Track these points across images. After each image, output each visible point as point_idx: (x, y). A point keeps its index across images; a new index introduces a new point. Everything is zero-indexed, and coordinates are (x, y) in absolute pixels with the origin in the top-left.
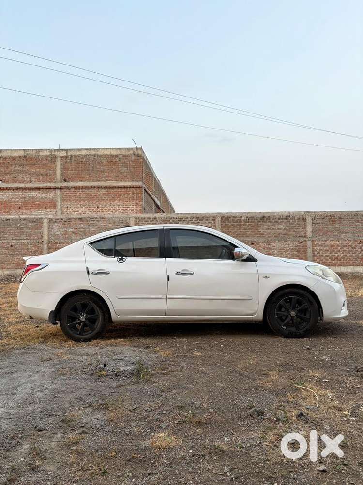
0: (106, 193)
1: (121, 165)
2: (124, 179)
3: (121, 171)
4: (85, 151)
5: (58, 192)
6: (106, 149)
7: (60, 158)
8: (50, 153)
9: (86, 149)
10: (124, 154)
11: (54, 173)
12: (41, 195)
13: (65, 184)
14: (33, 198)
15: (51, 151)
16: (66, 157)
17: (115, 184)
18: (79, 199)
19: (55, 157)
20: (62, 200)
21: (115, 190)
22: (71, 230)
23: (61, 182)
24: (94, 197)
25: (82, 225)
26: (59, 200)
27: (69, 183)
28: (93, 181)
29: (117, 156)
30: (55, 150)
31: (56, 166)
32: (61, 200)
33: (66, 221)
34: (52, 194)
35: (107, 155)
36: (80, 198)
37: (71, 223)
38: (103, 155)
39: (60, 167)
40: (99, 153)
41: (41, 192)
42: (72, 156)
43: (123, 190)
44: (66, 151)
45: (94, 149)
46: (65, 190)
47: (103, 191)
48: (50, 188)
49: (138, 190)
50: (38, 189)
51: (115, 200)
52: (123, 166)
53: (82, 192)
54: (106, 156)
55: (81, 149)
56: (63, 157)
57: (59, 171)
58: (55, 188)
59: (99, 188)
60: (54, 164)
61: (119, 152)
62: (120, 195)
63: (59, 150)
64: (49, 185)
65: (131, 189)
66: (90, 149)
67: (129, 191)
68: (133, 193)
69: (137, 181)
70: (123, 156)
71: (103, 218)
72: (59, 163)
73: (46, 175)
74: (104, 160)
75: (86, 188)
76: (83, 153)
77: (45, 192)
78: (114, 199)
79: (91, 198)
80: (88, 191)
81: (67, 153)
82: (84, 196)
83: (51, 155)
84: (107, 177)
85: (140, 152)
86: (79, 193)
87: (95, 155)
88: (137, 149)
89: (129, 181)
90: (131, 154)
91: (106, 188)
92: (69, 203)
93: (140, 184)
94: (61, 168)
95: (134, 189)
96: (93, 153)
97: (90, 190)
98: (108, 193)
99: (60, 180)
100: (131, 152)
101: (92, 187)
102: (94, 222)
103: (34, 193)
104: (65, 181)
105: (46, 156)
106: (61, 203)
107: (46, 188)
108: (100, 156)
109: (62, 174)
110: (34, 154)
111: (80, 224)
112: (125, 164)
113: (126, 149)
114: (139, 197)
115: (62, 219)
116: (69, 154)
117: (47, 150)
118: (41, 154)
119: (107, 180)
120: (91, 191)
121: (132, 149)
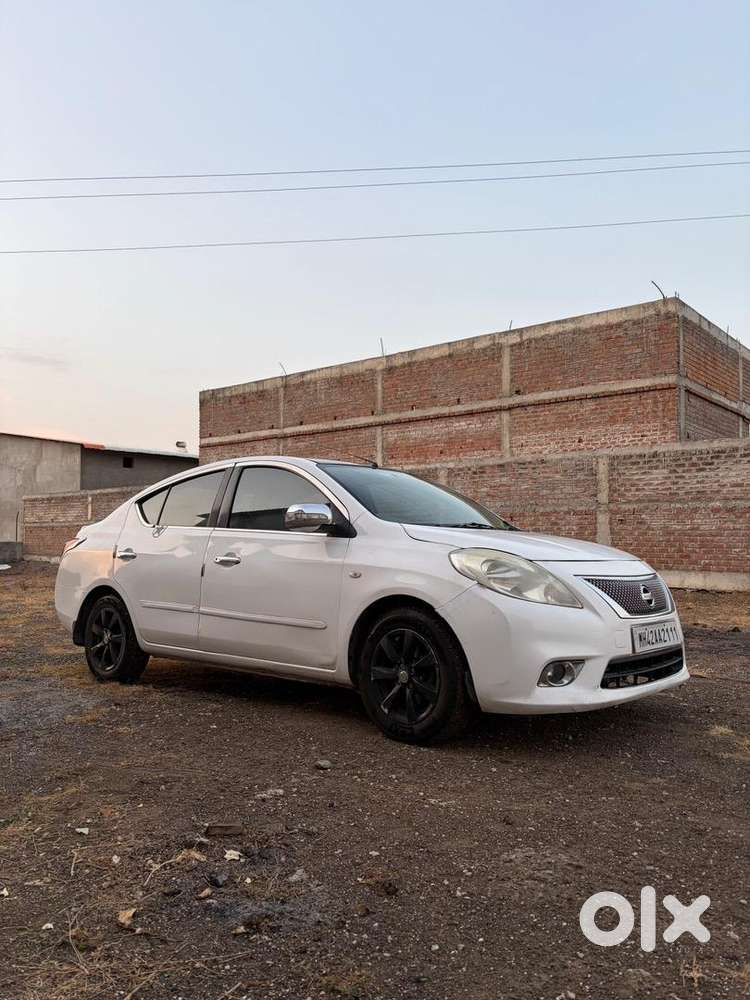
0: (597, 409)
1: (630, 343)
2: (636, 374)
3: (629, 357)
4: (556, 326)
5: (505, 416)
6: (598, 313)
7: (509, 349)
8: (491, 342)
9: (558, 322)
10: (636, 318)
11: (499, 381)
12: (474, 425)
13: (518, 399)
14: (463, 432)
15: (492, 336)
16: (520, 344)
17: (616, 387)
18: (545, 427)
19: (500, 347)
20: (512, 432)
21: (616, 399)
22: (485, 489)
23: (511, 396)
24: (572, 421)
25: (504, 479)
26: (506, 431)
27: (525, 397)
28: (570, 387)
29: (619, 325)
30: (500, 334)
31: (502, 366)
32: (510, 432)
33: (475, 473)
34: (494, 422)
35: (599, 327)
36: (545, 424)
37: (484, 475)
38: (591, 328)
39: (508, 367)
40: (583, 325)
41: (475, 419)
42: (530, 341)
43: (633, 398)
44: (520, 331)
45: (573, 320)
46: (518, 411)
47: (590, 405)
48: (491, 410)
49: (667, 393)
50: (471, 414)
51: (615, 422)
52: (632, 345)
53: (549, 411)
54: (597, 329)
55: (549, 323)
56: (515, 345)
57: (506, 376)
58: (500, 410)
59: (582, 399)
60: (499, 362)
61: (624, 317)
62: (627, 410)
63: (506, 333)
64: (489, 404)
65: (651, 393)
66: (565, 321)
67: (646, 399)
68: (656, 402)
69: (666, 375)
70: (634, 323)
71: (543, 461)
72: (506, 359)
73: (485, 385)
74: (593, 340)
75: (557, 402)
76: (552, 330)
77: (483, 419)
78: (613, 420)
79: (566, 422)
80: (560, 408)
81: (521, 336)
82: (552, 419)
83: (494, 344)
84: (600, 372)
85: (671, 308)
86: (545, 414)
87: (574, 332)
88: (665, 301)
89: (645, 377)
90: (651, 316)
91: (596, 397)
92: (524, 437)
93: (671, 379)
94: (511, 368)
95: (657, 393)
96: (570, 326)
97: (564, 406)
98: (601, 408)
99: (508, 391)
100: (652, 312)
101: (569, 400)
102: (526, 471)
103: (463, 423)
104: (518, 392)
105: (484, 349)
106: (511, 438)
107: (483, 412)
108: (586, 332)
109: (512, 381)
110: (464, 348)
111: (501, 476)
112: (638, 340)
113: (639, 306)
114: (669, 410)
115: (469, 469)
116: (525, 338)
117: (485, 336)
118: (477, 346)
119: (599, 381)
120: (566, 408)
121: (653, 303)
